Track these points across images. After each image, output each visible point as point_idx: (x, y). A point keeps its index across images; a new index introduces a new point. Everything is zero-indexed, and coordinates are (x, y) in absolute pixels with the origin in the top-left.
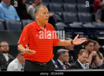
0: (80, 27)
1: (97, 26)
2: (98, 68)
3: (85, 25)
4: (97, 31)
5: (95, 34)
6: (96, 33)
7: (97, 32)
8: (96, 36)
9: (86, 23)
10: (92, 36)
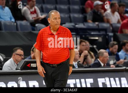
0: (72, 27)
1: (89, 26)
2: (90, 67)
3: (77, 26)
4: (89, 31)
5: (87, 35)
6: (87, 33)
7: (89, 33)
8: (88, 36)
9: (78, 23)
10: (84, 36)
